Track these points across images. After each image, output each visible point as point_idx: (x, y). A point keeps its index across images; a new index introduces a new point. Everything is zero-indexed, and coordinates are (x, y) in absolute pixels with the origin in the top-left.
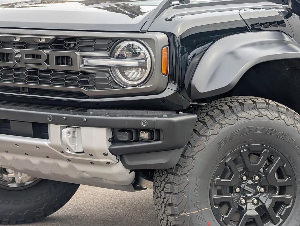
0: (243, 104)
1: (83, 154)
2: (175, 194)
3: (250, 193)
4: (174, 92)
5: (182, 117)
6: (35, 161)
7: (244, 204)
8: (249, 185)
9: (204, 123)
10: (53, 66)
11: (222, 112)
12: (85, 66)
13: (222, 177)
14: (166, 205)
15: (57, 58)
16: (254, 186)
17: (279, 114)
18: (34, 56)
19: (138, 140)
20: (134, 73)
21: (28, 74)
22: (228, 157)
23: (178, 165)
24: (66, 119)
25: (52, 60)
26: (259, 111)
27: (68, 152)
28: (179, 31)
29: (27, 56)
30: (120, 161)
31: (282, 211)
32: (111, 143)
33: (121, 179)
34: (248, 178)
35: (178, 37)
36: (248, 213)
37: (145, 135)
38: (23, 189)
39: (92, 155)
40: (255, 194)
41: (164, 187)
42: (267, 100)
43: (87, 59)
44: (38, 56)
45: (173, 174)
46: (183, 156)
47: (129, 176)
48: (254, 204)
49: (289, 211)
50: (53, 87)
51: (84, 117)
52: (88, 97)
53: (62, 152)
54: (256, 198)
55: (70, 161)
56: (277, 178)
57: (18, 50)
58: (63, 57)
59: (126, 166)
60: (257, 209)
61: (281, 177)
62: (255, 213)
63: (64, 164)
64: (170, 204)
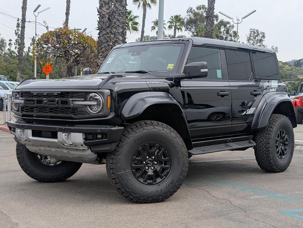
0: (147, 123)
1: (72, 145)
2: (114, 164)
3: (150, 164)
4: (113, 116)
5: (117, 128)
6: (53, 150)
7: (147, 170)
8: (150, 161)
9: (128, 132)
10: (60, 105)
11: (137, 126)
12: (73, 105)
13: (137, 157)
14: (110, 169)
15: (62, 102)
16: (152, 161)
17: (163, 128)
18: (52, 101)
19: (97, 138)
20: (96, 108)
21: (50, 110)
22: (140, 147)
23: (115, 150)
24: (64, 129)
25: (60, 103)
26: (154, 127)
27: (66, 144)
28: (116, 89)
29: (49, 101)
30: (89, 149)
31: (165, 173)
32: (84, 140)
33: (90, 157)
34: (149, 157)
35: (115, 92)
36: (149, 173)
37: (99, 136)
38: (56, 166)
39: (76, 146)
40: (153, 165)
41: (109, 161)
42: (158, 122)
43: (75, 102)
44: (54, 101)
45: (113, 154)
46: (117, 146)
47: (94, 156)
48: (152, 169)
49: (168, 173)
50: (60, 115)
51: (72, 128)
52: (75, 119)
53: (63, 145)
54: (153, 167)
55: (67, 149)
56: (162, 157)
57: (46, 99)
58: (64, 101)
59: (92, 151)
60: (154, 172)
61: (165, 157)
62: (152, 173)
63: (65, 151)
64: (112, 169)
